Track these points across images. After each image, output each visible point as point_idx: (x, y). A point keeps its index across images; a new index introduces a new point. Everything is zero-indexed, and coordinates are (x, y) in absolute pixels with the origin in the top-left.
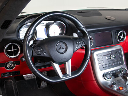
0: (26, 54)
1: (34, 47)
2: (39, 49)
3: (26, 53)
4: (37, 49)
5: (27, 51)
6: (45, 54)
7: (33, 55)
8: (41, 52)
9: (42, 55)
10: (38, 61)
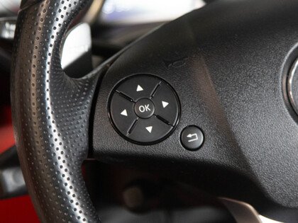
0: (37, 138)
1: (103, 74)
2: (144, 99)
3: (36, 127)
4: (130, 100)
5: (42, 109)
6: (196, 138)
7: (97, 145)
8: (161, 118)
9: (171, 148)
10: (130, 195)
